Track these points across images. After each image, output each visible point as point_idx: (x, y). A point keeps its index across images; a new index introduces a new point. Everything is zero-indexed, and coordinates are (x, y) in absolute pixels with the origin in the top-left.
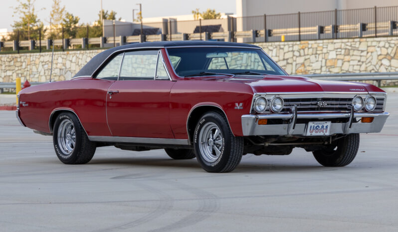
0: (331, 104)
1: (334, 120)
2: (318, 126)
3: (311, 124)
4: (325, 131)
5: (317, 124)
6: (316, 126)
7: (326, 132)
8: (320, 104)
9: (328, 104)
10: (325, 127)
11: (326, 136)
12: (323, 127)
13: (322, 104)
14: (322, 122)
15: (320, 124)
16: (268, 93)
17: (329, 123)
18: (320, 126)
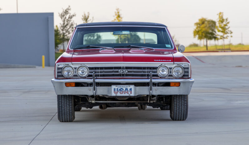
0: (134, 72)
1: (136, 84)
2: (122, 89)
3: (114, 87)
4: (129, 92)
5: (120, 87)
6: (119, 88)
7: (131, 93)
8: (121, 71)
9: (128, 72)
10: (129, 90)
11: (131, 96)
12: (127, 89)
13: (122, 72)
14: (125, 86)
15: (124, 87)
16: (73, 63)
17: (132, 87)
18: (124, 89)
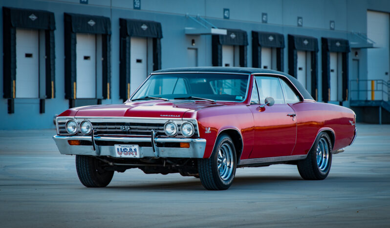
1: (141, 144)
2: (126, 149)
3: (117, 146)
4: (134, 153)
6: (123, 148)
7: (136, 154)
8: (122, 128)
10: (133, 150)
11: (137, 158)
12: (131, 149)
13: (124, 128)
14: (129, 146)
16: (76, 117)
17: (136, 147)
18: (128, 149)
